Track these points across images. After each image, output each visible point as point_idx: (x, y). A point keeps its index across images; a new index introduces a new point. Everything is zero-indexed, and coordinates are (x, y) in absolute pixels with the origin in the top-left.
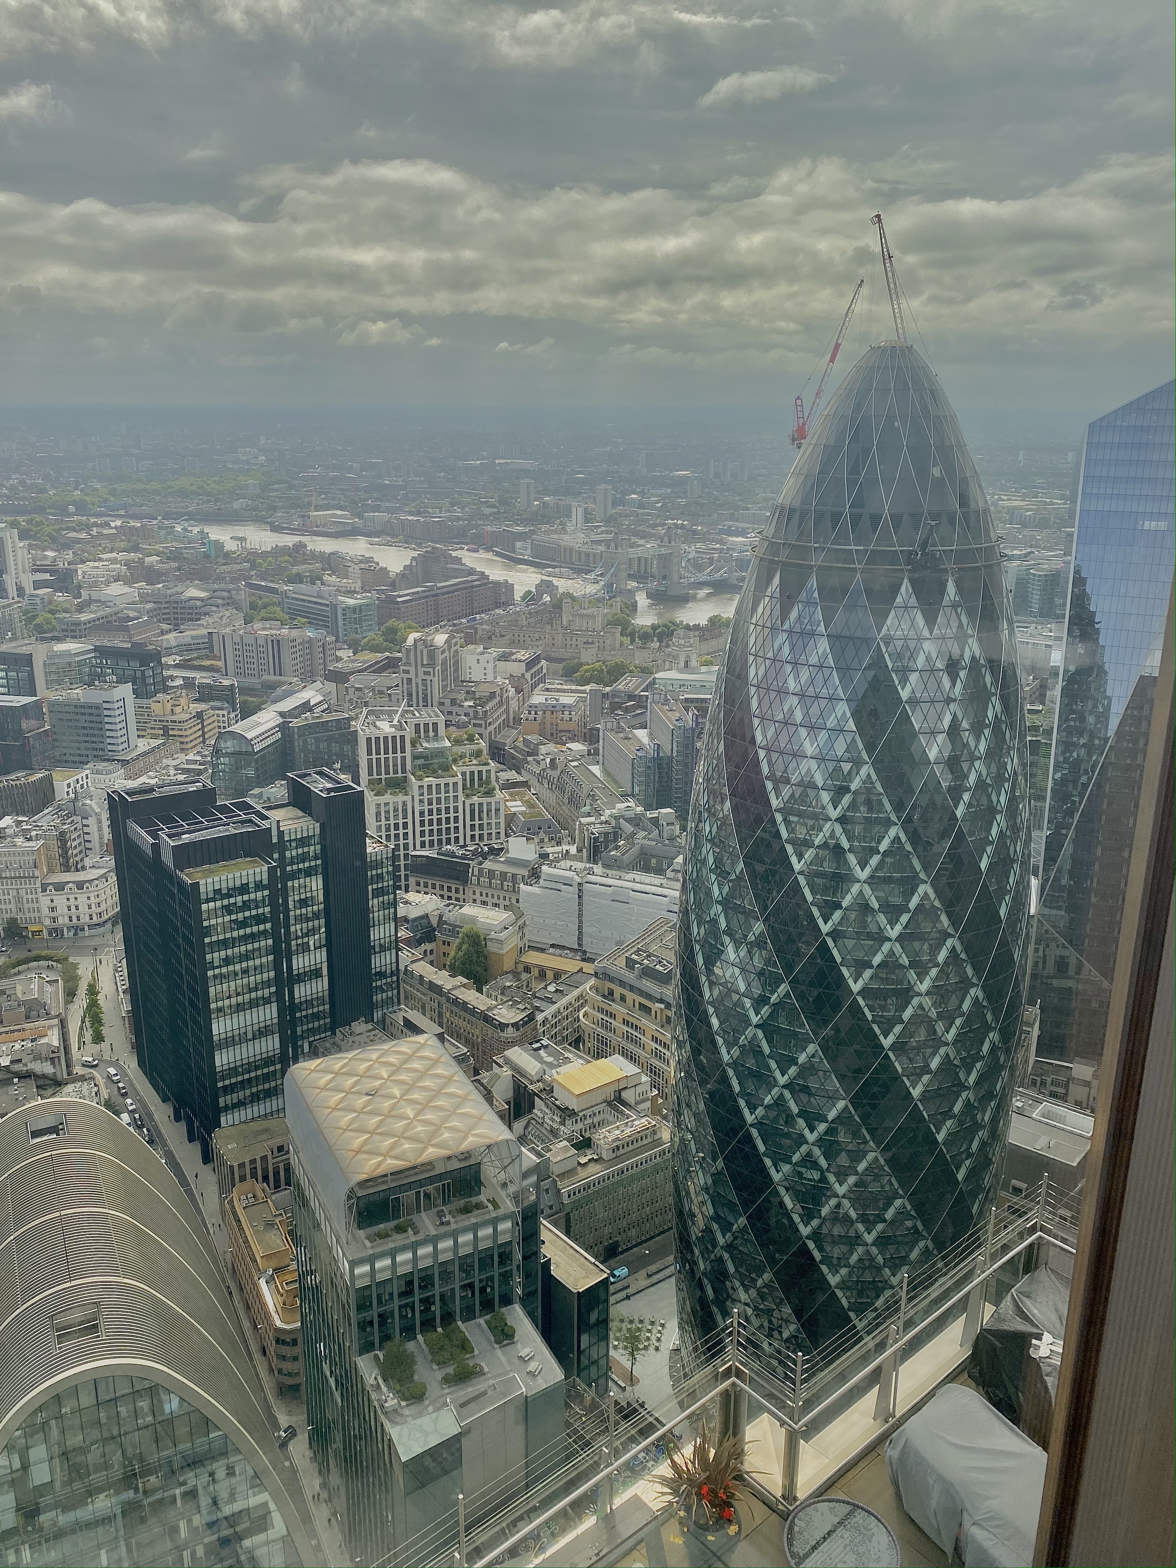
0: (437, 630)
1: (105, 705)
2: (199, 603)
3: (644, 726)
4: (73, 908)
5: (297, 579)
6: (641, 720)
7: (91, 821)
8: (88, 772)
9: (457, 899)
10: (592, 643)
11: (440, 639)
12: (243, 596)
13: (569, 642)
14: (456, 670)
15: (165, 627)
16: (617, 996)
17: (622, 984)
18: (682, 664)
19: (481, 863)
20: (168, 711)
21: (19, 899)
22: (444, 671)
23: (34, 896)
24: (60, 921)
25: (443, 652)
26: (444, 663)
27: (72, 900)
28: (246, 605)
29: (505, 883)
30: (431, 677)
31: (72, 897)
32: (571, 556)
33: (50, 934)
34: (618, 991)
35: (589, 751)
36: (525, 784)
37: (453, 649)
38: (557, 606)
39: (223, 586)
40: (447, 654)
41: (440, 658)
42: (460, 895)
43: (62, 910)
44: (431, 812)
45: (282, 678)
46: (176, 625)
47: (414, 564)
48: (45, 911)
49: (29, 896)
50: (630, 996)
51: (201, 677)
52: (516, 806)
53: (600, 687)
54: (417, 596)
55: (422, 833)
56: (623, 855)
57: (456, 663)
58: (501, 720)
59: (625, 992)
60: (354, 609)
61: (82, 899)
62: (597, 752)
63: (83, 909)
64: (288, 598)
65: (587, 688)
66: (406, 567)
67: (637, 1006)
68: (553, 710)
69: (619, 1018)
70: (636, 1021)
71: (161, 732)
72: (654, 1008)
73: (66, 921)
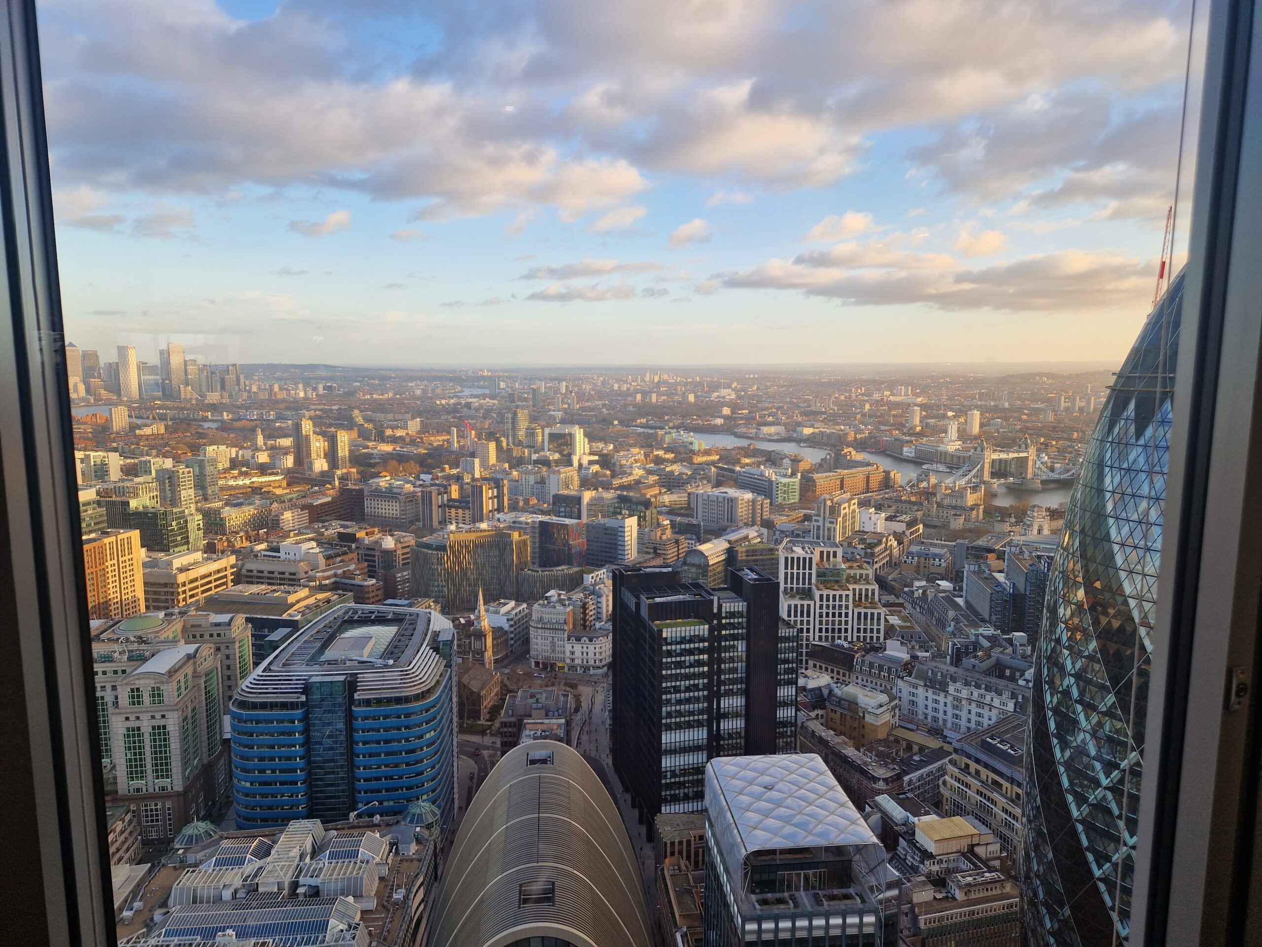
1: (619, 529)
2: (684, 477)
4: (585, 654)
7: (602, 600)
8: (605, 570)
9: (844, 680)
10: (960, 515)
12: (713, 473)
13: (941, 514)
14: (853, 523)
15: (663, 490)
16: (972, 771)
17: (978, 761)
18: (1035, 532)
19: (864, 656)
20: (658, 537)
21: (553, 644)
22: (844, 522)
23: (562, 643)
24: (576, 662)
25: (844, 509)
26: (844, 516)
27: (585, 648)
28: (714, 479)
29: (882, 673)
31: (585, 646)
32: (946, 457)
33: (569, 669)
34: (973, 766)
35: (955, 587)
36: (901, 605)
37: (852, 508)
39: (700, 467)
40: (847, 511)
41: (842, 514)
42: (846, 678)
43: (578, 654)
44: (827, 615)
45: (732, 523)
46: (670, 489)
47: (828, 457)
48: (568, 654)
49: (560, 643)
50: (984, 772)
51: (681, 520)
52: (894, 620)
53: (966, 542)
55: (820, 630)
56: (981, 663)
57: (854, 518)
58: (885, 561)
59: (979, 768)
60: (785, 485)
61: (591, 648)
62: (961, 589)
63: (591, 655)
64: (741, 476)
65: (955, 544)
66: (822, 460)
67: (990, 781)
68: (927, 557)
69: (974, 788)
70: (988, 793)
71: (652, 551)
72: (1006, 784)
73: (580, 662)
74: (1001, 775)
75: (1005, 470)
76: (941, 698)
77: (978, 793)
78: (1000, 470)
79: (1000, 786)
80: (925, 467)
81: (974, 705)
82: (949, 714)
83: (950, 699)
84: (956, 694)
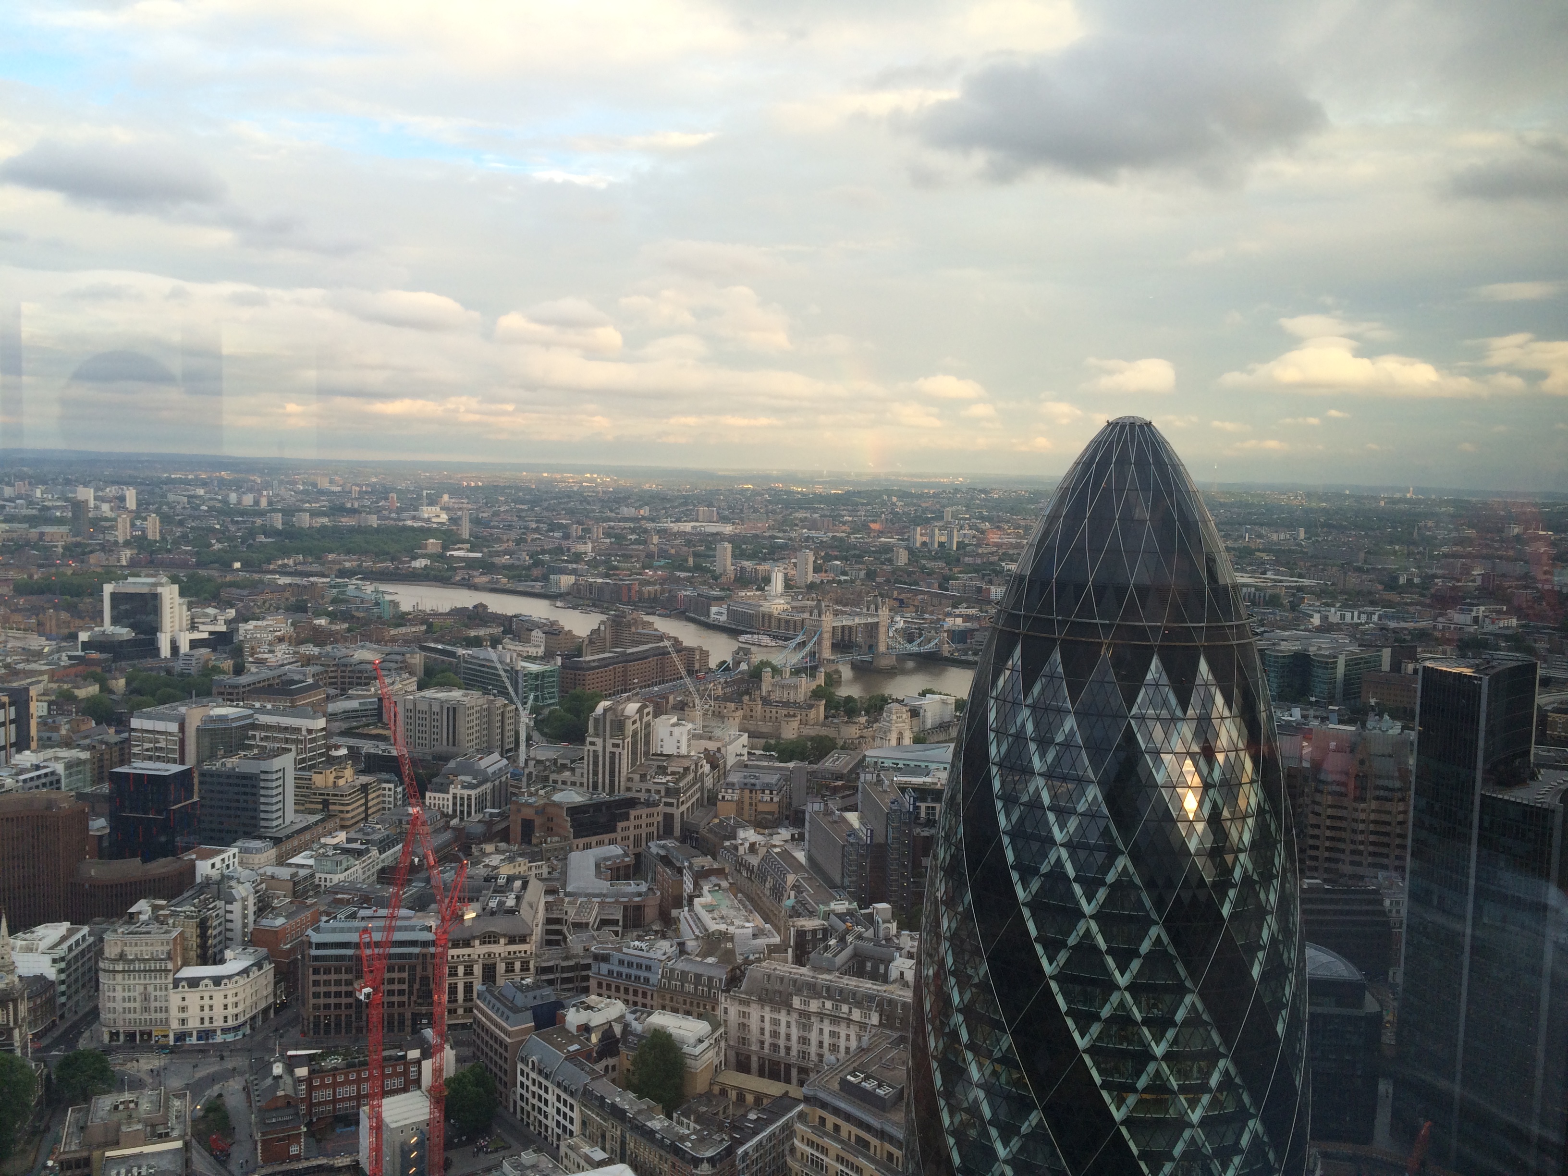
0: (629, 699)
1: (263, 776)
2: (369, 667)
3: (853, 808)
4: (207, 1008)
5: (476, 642)
6: (849, 802)
7: (236, 907)
8: (236, 850)
9: (644, 1006)
10: (794, 716)
11: (632, 708)
12: (417, 659)
13: (768, 715)
14: (647, 743)
15: (332, 691)
16: (829, 1126)
17: (836, 1111)
18: (894, 742)
19: (670, 963)
20: (330, 783)
21: (146, 998)
22: (634, 743)
23: (163, 993)
24: (190, 1024)
25: (634, 722)
26: (635, 733)
27: (207, 998)
28: (420, 671)
29: (698, 987)
30: (620, 750)
31: (206, 995)
32: (770, 622)
33: (177, 1039)
34: (831, 1120)
35: (793, 835)
37: (645, 720)
38: (756, 674)
39: (396, 648)
40: (638, 724)
41: (630, 728)
42: (648, 1001)
43: (193, 1010)
45: (455, 749)
46: (343, 689)
47: (602, 628)
48: (175, 1012)
49: (158, 993)
50: (846, 1128)
51: (368, 747)
53: (805, 764)
54: (604, 662)
56: (835, 956)
57: (647, 736)
58: (694, 799)
59: (839, 1122)
60: (537, 676)
61: (218, 998)
62: (802, 837)
63: (218, 1009)
64: (466, 662)
65: (791, 765)
66: (593, 632)
67: (853, 1138)
68: (752, 788)
69: (832, 1153)
70: (851, 1158)
71: (320, 807)
72: (874, 1141)
73: (197, 1024)
74: (868, 1128)
75: (850, 641)
76: (783, 1017)
77: (837, 1160)
78: (843, 639)
79: (866, 1144)
80: (742, 638)
81: (826, 1022)
82: (794, 1038)
83: (795, 1016)
84: (803, 1007)
